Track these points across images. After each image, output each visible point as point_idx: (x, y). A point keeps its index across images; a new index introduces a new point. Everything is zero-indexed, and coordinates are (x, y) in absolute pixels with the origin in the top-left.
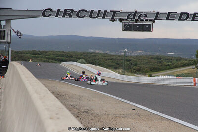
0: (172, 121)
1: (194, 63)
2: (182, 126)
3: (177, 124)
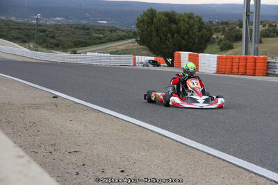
0: (101, 112)
1: (134, 35)
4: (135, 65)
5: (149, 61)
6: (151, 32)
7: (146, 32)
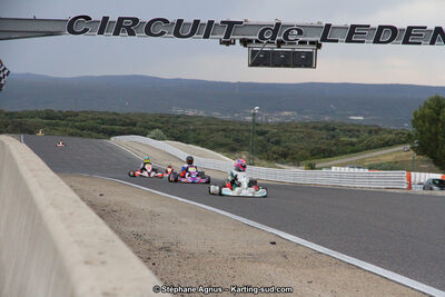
0: (359, 268)
1: (409, 139)
2: (382, 281)
3: (371, 275)
4: (410, 188)
5: (434, 180)
6: (437, 134)
7: (428, 135)
